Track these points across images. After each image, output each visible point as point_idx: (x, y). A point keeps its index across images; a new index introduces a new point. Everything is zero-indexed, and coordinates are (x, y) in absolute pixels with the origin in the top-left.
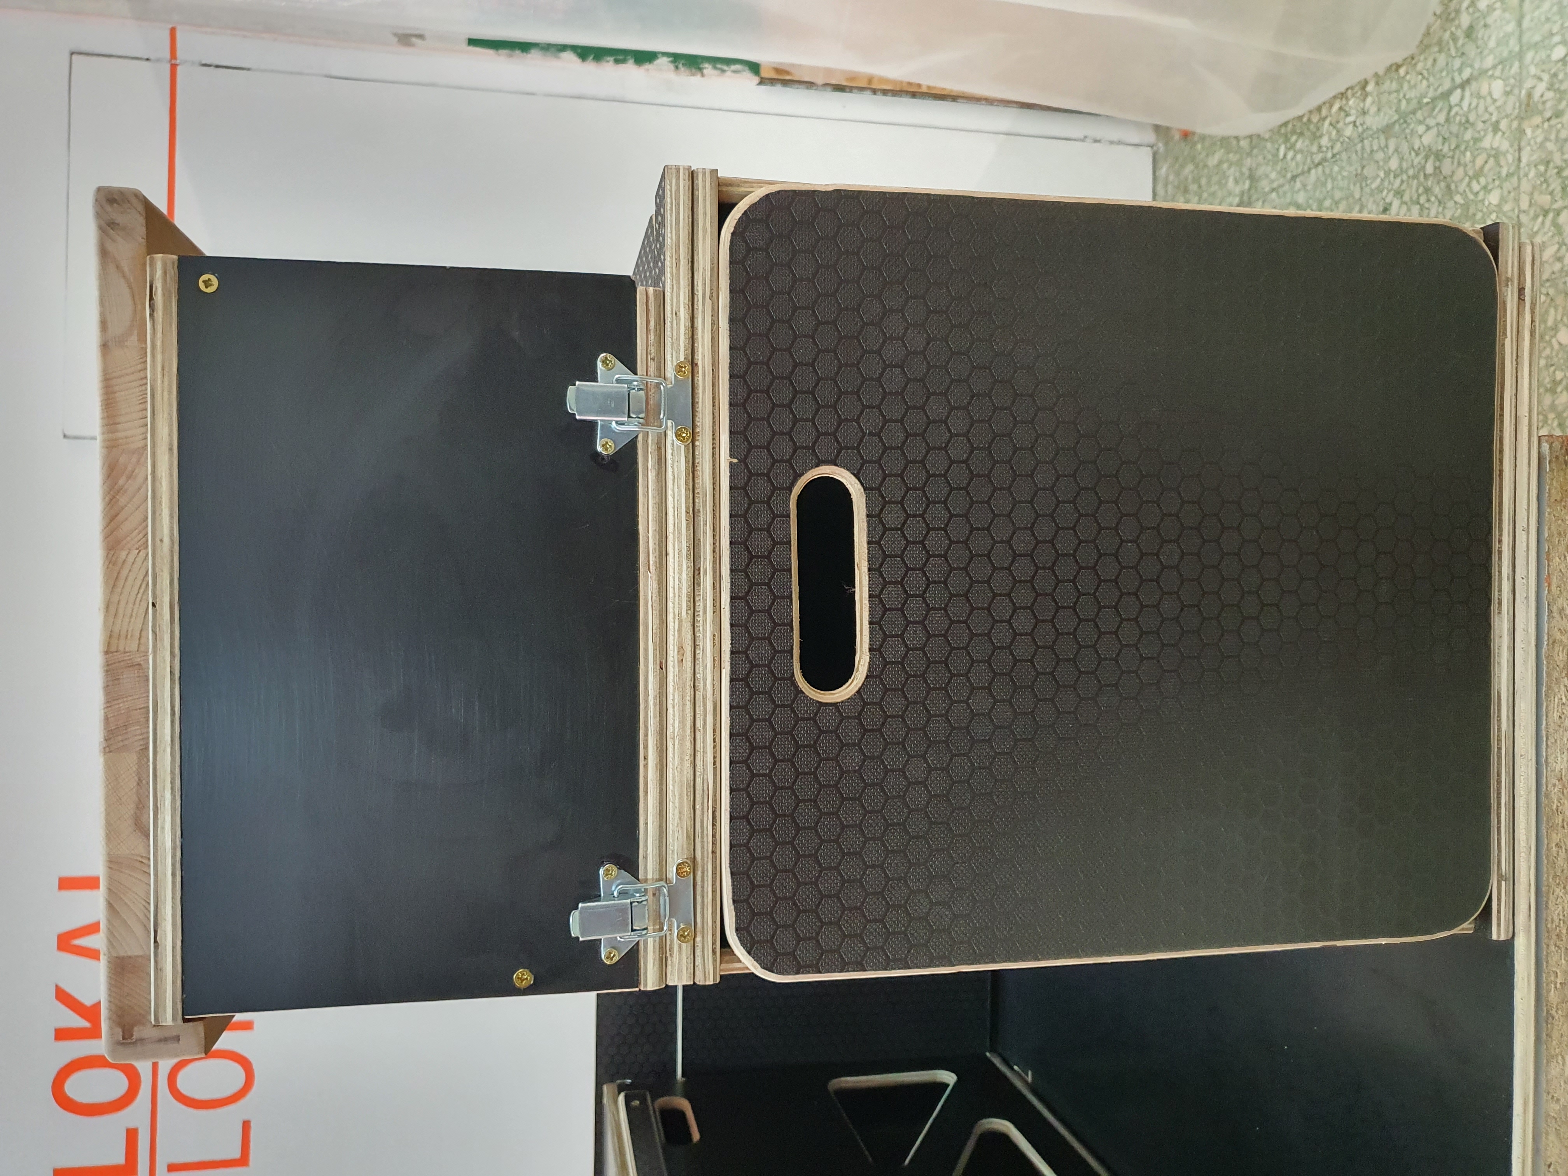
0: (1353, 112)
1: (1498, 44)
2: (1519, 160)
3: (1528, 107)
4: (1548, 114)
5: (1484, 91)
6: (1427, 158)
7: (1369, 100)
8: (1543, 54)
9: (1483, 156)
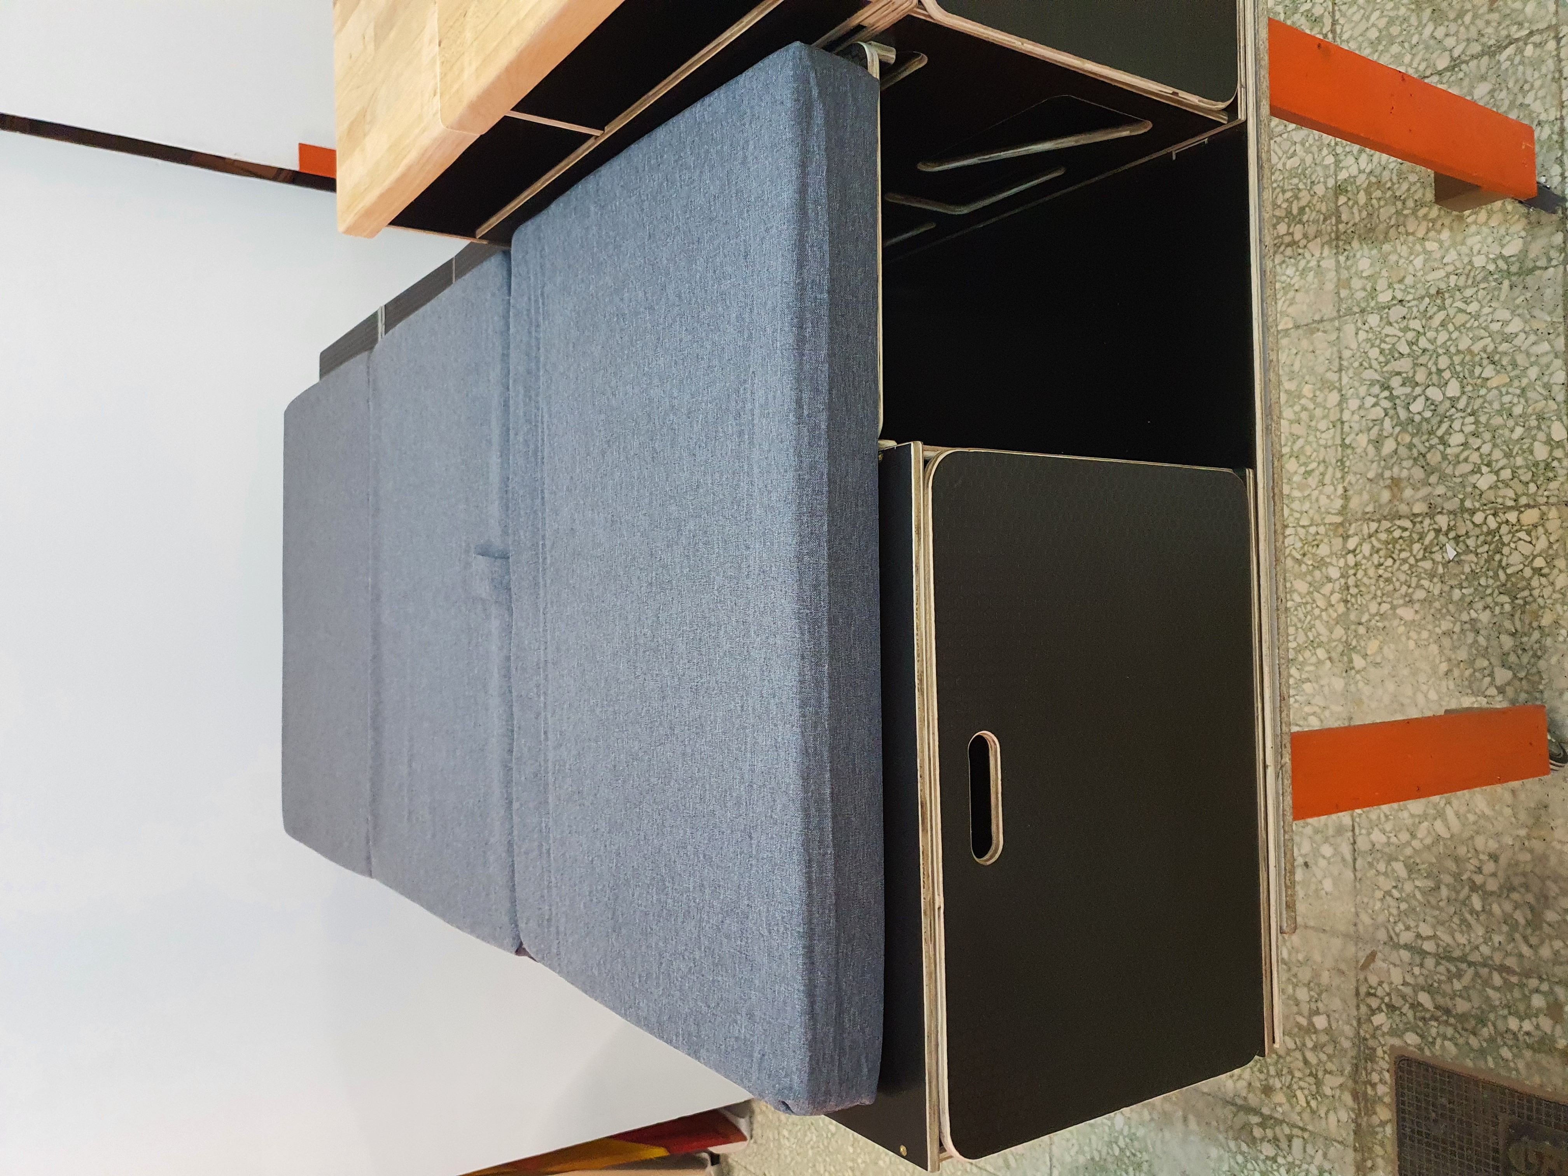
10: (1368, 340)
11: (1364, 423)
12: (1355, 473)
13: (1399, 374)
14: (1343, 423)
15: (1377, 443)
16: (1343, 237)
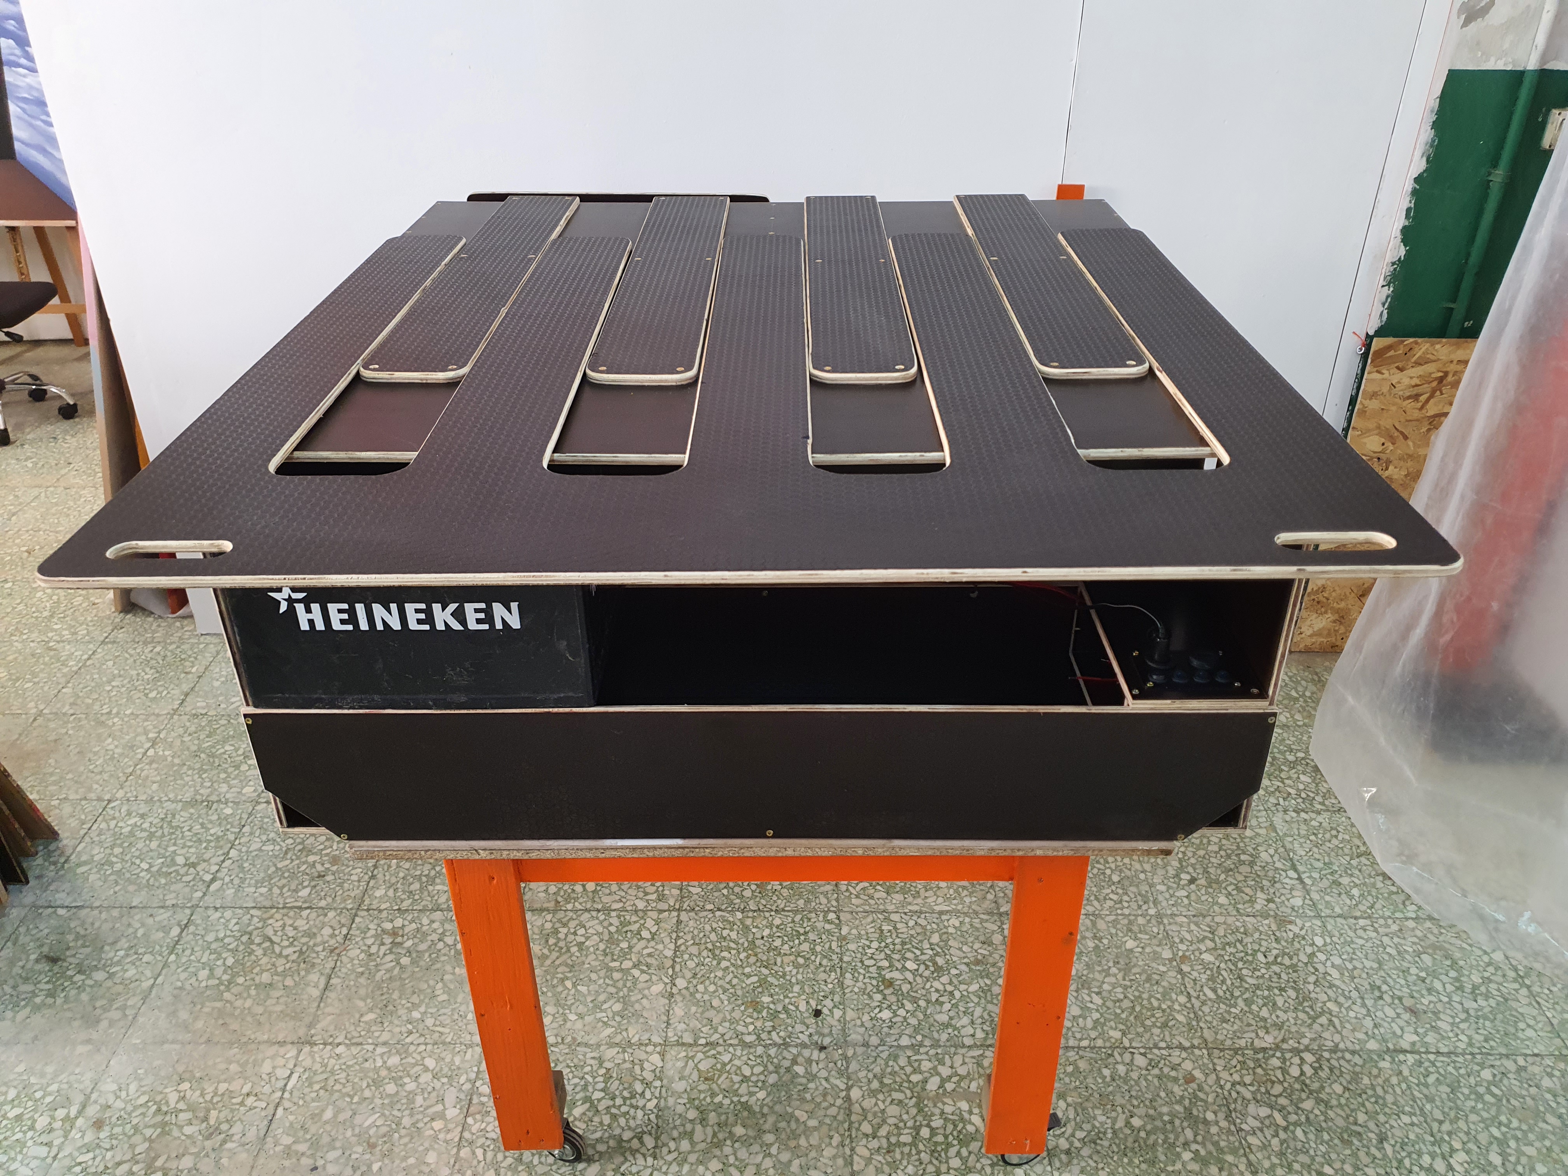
1: (1327, 902)
2: (1248, 916)
3: (1284, 922)
4: (1278, 934)
5: (1294, 893)
6: (1251, 855)
7: (1294, 815)
8: (1318, 931)
9: (1251, 893)
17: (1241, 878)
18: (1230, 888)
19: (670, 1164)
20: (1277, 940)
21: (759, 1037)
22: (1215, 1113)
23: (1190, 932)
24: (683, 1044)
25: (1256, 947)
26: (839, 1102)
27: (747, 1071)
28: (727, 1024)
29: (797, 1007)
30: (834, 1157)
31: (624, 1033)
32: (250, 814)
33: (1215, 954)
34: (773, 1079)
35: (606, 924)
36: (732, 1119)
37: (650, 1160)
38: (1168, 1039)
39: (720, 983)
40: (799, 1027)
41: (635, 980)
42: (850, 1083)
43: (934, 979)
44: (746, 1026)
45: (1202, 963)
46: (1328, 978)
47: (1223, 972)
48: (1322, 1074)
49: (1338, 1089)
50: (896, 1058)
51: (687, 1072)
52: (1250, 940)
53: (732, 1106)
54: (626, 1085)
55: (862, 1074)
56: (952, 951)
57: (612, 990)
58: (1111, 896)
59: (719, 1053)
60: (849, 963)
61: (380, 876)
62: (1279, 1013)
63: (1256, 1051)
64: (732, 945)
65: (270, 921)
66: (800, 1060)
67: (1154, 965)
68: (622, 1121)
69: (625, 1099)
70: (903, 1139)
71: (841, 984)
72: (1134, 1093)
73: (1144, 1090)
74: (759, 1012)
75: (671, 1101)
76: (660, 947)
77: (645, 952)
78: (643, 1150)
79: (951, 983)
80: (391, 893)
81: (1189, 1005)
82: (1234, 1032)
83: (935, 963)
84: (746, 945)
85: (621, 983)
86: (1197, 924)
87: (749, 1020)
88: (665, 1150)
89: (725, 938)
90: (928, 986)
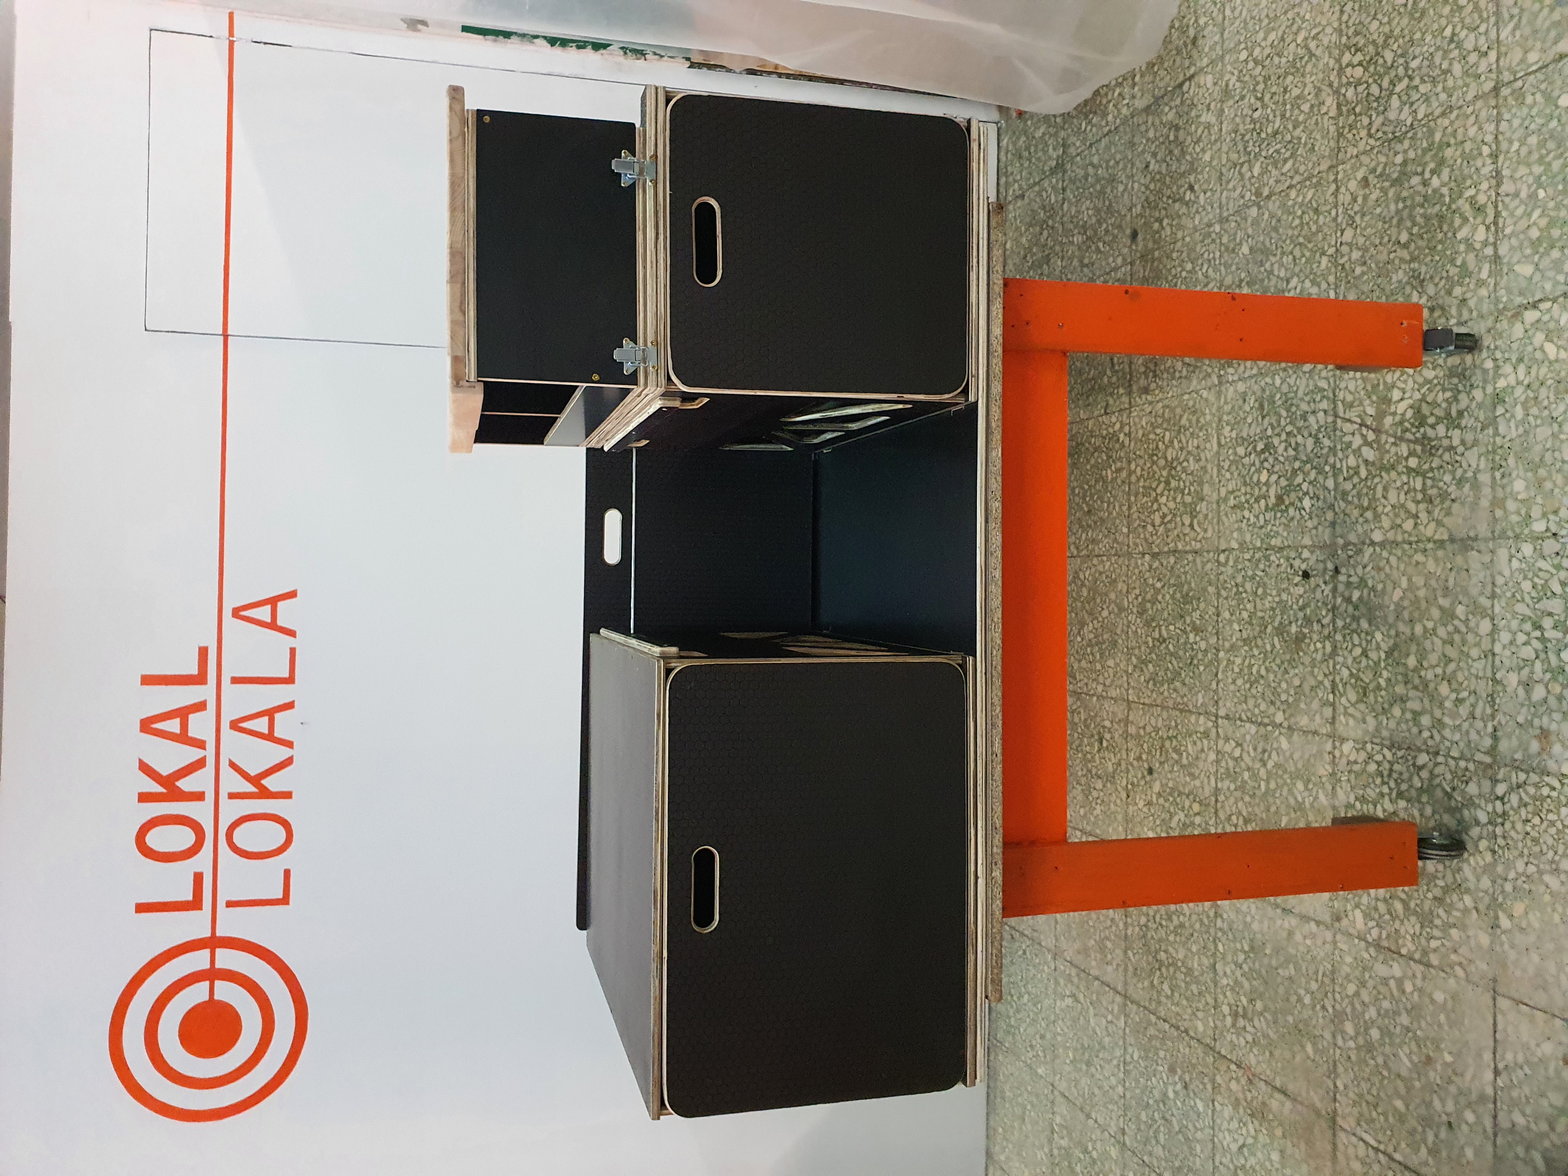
0: (1127, 96)
1: (1211, 48)
2: (1221, 130)
3: (1227, 92)
4: (1237, 98)
5: (1202, 83)
6: (1170, 129)
7: (1136, 88)
8: (1235, 56)
9: (1201, 128)
10: (1521, 570)
11: (1515, 661)
12: (1505, 714)
13: (1550, 614)
14: (1494, 654)
15: (1527, 685)
16: (1500, 451)
17: (1189, 139)
18: (1198, 149)
19: (1443, 737)
20: (1242, 98)
21: (1328, 637)
22: (1395, 155)
23: (1234, 189)
24: (1334, 718)
25: (1248, 119)
26: (1385, 554)
27: (1358, 651)
28: (1316, 670)
29: (1301, 596)
30: (1436, 560)
31: (1324, 779)
32: (1133, 1152)
33: (1253, 161)
34: (1364, 624)
35: (1228, 794)
36: (1401, 669)
37: (1440, 759)
38: (1328, 207)
39: (1279, 676)
40: (1318, 595)
41: (1277, 765)
42: (1367, 541)
43: (1276, 452)
44: (1316, 650)
45: (1262, 174)
46: (1276, 43)
47: (1270, 152)
48: (1362, 43)
49: (1376, 24)
50: (1345, 494)
51: (1358, 715)
52: (1241, 127)
53: (1389, 668)
54: (1371, 780)
55: (1360, 530)
56: (1252, 434)
57: (1285, 789)
58: (1204, 271)
59: (1342, 680)
60: (1262, 540)
61: (1186, 1024)
62: (1306, 92)
63: (1340, 113)
64: (1246, 663)
65: (1225, 1144)
66: (1347, 594)
67: (1263, 225)
68: (1404, 787)
69: (1383, 783)
70: (1419, 486)
71: (1281, 549)
72: (1377, 242)
73: (1374, 231)
74: (1305, 636)
75: (1385, 733)
76: (1248, 737)
77: (1252, 754)
78: (1431, 764)
79: (1279, 435)
80: (1200, 1014)
81: (1298, 187)
82: (1323, 138)
83: (1263, 451)
84: (1246, 648)
85: (1280, 781)
86: (1228, 182)
87: (1312, 648)
88: (1430, 742)
89: (1241, 670)
90: (1281, 459)
